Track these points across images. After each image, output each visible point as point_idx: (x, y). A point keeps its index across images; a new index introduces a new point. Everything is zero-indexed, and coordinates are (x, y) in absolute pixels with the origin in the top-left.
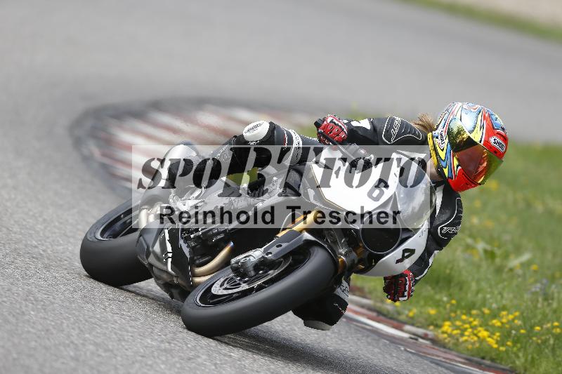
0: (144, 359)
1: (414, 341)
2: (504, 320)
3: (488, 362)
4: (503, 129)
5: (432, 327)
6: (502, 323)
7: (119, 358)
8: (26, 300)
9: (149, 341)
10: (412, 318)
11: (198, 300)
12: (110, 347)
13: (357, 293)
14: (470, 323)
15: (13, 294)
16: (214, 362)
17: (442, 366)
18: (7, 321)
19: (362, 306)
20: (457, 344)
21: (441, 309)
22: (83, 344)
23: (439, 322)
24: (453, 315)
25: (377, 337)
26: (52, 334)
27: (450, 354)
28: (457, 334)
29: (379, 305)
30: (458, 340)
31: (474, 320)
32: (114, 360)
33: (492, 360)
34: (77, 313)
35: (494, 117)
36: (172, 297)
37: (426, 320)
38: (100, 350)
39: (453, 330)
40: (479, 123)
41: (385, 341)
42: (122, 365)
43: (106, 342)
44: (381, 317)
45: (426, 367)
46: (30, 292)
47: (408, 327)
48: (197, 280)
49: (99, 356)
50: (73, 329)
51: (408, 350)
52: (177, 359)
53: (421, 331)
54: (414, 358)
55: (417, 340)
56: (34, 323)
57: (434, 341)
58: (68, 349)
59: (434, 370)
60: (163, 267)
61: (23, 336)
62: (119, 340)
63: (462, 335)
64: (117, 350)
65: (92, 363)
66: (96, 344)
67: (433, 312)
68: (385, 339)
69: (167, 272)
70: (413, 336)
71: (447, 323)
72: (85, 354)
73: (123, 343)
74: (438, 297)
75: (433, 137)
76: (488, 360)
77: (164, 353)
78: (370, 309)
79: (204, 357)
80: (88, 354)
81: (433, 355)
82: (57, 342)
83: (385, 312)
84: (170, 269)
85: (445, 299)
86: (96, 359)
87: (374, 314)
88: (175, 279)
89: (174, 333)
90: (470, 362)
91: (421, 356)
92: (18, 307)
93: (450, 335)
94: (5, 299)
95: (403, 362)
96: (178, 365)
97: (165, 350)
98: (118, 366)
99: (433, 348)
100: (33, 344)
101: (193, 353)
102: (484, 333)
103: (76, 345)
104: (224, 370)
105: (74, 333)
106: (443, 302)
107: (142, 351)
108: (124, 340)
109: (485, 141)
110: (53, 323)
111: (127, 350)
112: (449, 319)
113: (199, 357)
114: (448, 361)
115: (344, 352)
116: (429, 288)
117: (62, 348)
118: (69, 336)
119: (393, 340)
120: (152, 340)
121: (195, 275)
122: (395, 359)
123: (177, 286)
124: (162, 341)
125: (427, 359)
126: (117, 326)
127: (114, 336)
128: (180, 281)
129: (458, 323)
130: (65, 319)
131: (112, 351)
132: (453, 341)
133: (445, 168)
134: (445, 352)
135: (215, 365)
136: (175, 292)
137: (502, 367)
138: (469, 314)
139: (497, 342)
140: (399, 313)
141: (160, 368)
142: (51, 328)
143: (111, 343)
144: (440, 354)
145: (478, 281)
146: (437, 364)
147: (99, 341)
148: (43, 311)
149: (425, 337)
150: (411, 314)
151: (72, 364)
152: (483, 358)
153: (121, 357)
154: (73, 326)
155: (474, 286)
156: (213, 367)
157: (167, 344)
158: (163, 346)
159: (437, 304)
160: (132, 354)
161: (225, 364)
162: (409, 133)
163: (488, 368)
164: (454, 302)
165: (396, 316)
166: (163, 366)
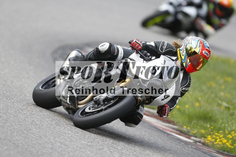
0: (81, 149)
1: (195, 143)
2: (233, 135)
3: (226, 153)
4: (209, 48)
5: (203, 138)
6: (232, 136)
7: (70, 149)
8: (31, 124)
9: (83, 142)
10: (194, 134)
11: (80, 115)
12: (67, 144)
13: (172, 123)
14: (219, 136)
15: (26, 121)
16: (110, 151)
17: (206, 154)
18: (23, 133)
19: (174, 129)
20: (213, 145)
21: (207, 130)
22: (55, 143)
23: (206, 136)
24: (212, 133)
25: (179, 142)
26: (42, 138)
27: (210, 149)
28: (213, 141)
29: (181, 128)
30: (213, 143)
31: (221, 135)
32: (68, 149)
33: (228, 152)
34: (53, 130)
35: (205, 43)
36: (69, 113)
37: (200, 135)
38: (62, 145)
39: (212, 139)
40: (198, 45)
41: (183, 143)
42: (71, 152)
43: (65, 142)
44: (181, 134)
45: (200, 154)
46: (33, 121)
47: (193, 138)
48: (80, 106)
49: (62, 147)
50: (51, 136)
51: (193, 147)
52: (94, 149)
53: (198, 139)
54: (195, 150)
55: (196, 143)
56: (35, 134)
57: (204, 144)
58: (49, 144)
59: (203, 156)
60: (66, 101)
61: (30, 139)
62: (71, 141)
63: (216, 141)
64: (69, 145)
65: (59, 150)
66: (61, 143)
67: (203, 132)
68: (183, 142)
69: (67, 103)
70: (194, 142)
71: (209, 136)
72: (56, 147)
73: (72, 143)
74: (205, 125)
75: (179, 50)
76: (226, 152)
77: (89, 147)
78: (177, 130)
79: (106, 149)
80: (57, 146)
81: (203, 149)
82: (44, 142)
83: (183, 132)
84: (68, 102)
85: (208, 126)
86: (61, 149)
87: (179, 132)
88: (70, 106)
89: (93, 138)
90: (218, 152)
91: (198, 150)
92: (28, 127)
93: (210, 141)
94: (23, 124)
95: (190, 152)
96: (95, 152)
97: (90, 146)
98: (70, 152)
99: (203, 147)
100: (34, 142)
101: (101, 147)
102: (225, 141)
103: (52, 143)
104: (114, 154)
105: (52, 138)
106: (208, 127)
107: (80, 145)
108: (73, 141)
109: (201, 52)
110: (43, 134)
111: (73, 145)
112: (210, 134)
113: (104, 149)
114: (209, 152)
115: (165, 148)
116: (202, 122)
117: (46, 144)
118: (49, 139)
119: (186, 143)
120: (84, 141)
121: (78, 104)
122: (187, 151)
123: (71, 109)
124: (89, 142)
125: (200, 151)
126: (70, 135)
127: (68, 140)
128: (72, 107)
129: (214, 136)
130: (48, 132)
131: (67, 145)
132: (212, 144)
133: (184, 63)
134: (208, 148)
135: (111, 152)
136: (70, 111)
137: (232, 155)
138: (218, 132)
139: (230, 145)
140: (189, 132)
141: (88, 153)
142: (42, 136)
143: (67, 142)
144: (206, 149)
145: (222, 119)
146: (205, 153)
147: (62, 141)
148: (39, 129)
149: (200, 142)
150: (194, 132)
151: (50, 151)
152: (224, 151)
153: (71, 148)
154: (51, 135)
155: (221, 121)
156: (110, 153)
157: (91, 143)
158: (89, 144)
159: (205, 128)
160: (76, 147)
161: (115, 152)
162: (170, 48)
163: (226, 155)
164: (212, 127)
165: (187, 133)
166: (88, 152)
